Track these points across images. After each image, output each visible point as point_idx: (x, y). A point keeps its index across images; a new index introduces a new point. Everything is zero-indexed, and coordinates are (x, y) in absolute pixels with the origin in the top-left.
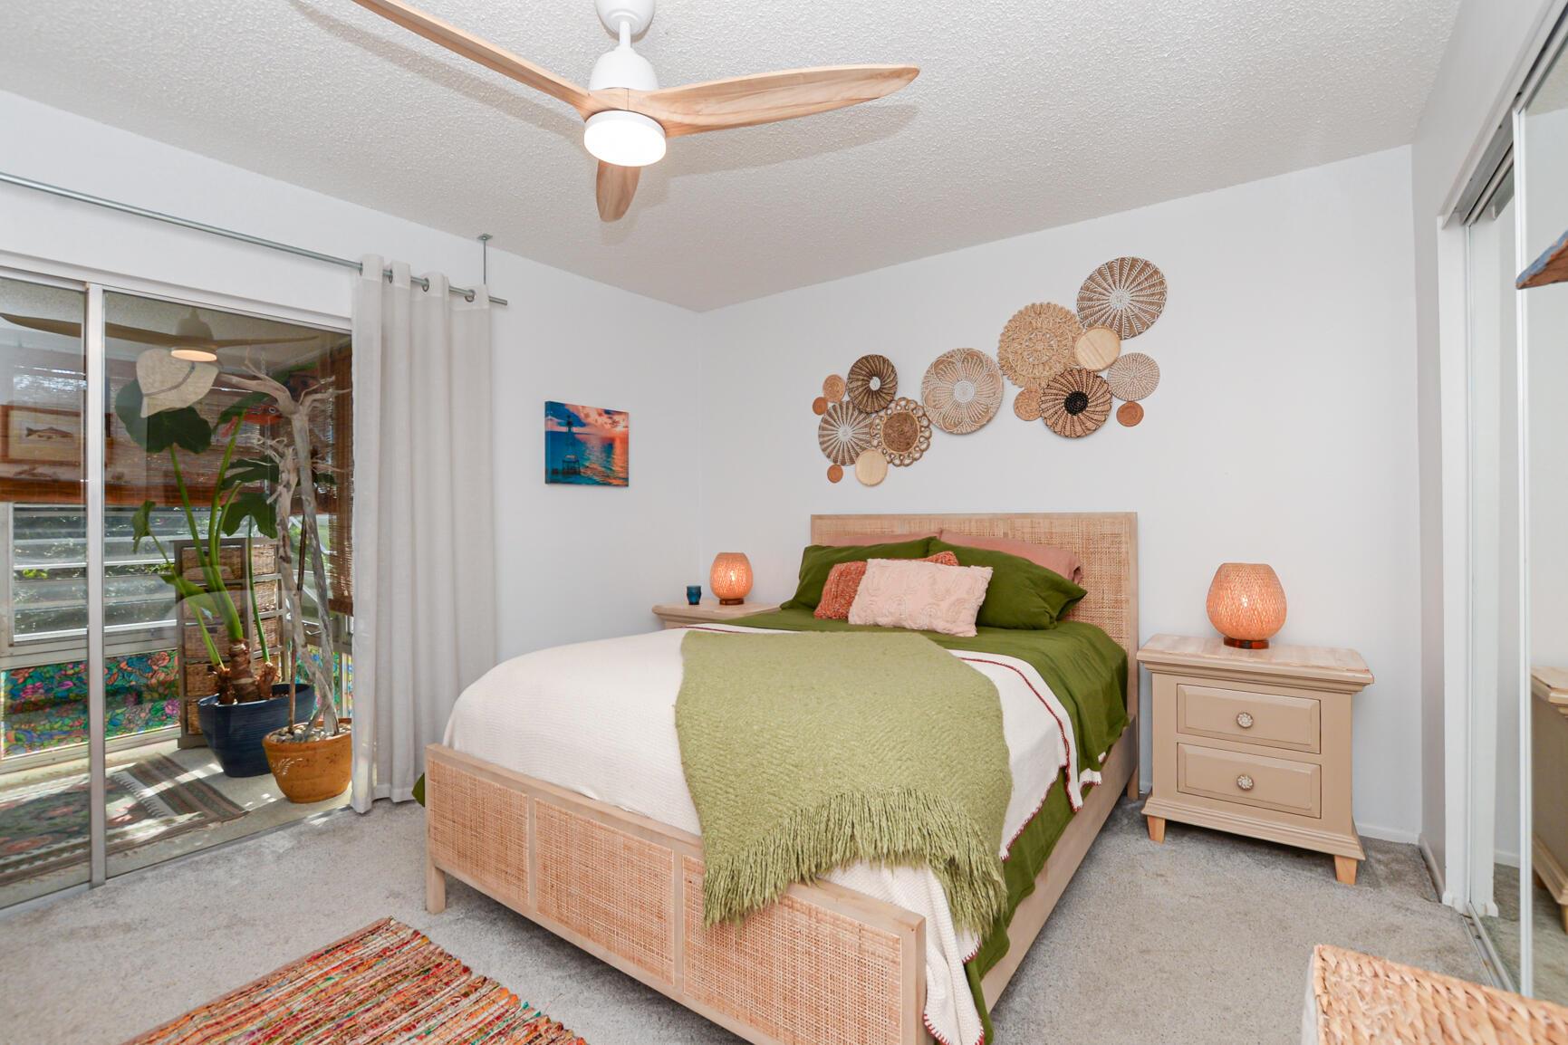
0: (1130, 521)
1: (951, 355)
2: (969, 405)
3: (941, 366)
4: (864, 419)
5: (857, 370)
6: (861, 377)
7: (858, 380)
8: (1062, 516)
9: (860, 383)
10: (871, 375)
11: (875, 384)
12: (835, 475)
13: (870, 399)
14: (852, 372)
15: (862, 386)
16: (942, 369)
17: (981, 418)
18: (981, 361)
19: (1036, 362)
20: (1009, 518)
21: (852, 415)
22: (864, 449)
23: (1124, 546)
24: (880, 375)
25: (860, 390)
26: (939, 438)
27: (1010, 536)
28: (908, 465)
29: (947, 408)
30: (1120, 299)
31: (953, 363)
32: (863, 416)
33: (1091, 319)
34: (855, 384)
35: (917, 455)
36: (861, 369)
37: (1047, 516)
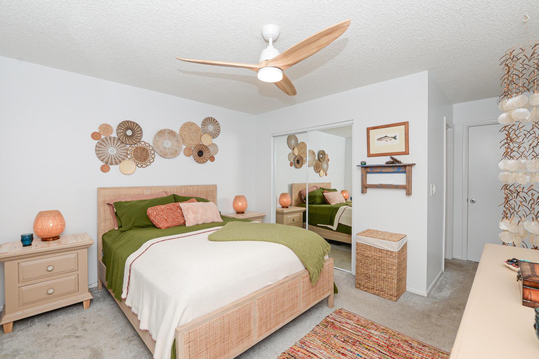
0: (215, 187)
1: (165, 130)
2: (169, 148)
3: (161, 133)
4: (123, 146)
5: (122, 125)
6: (123, 129)
7: (121, 129)
8: (200, 186)
9: (122, 131)
10: (127, 129)
11: (129, 133)
12: (105, 169)
13: (127, 139)
14: (120, 125)
15: (123, 132)
16: (160, 134)
17: (175, 154)
18: (175, 135)
19: (191, 139)
20: (185, 187)
21: (117, 144)
22: (123, 159)
23: (214, 193)
24: (132, 130)
25: (122, 134)
26: (158, 158)
27: (186, 192)
28: (144, 167)
29: (161, 148)
30: (211, 128)
31: (165, 133)
32: (123, 144)
33: (205, 131)
34: (120, 131)
35: (148, 164)
36: (124, 125)
37: (197, 186)
